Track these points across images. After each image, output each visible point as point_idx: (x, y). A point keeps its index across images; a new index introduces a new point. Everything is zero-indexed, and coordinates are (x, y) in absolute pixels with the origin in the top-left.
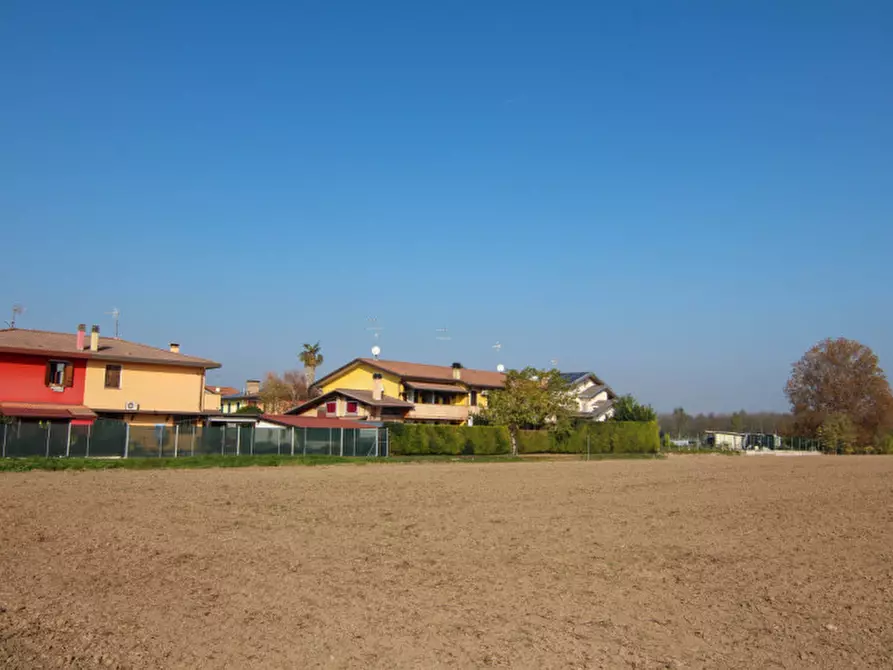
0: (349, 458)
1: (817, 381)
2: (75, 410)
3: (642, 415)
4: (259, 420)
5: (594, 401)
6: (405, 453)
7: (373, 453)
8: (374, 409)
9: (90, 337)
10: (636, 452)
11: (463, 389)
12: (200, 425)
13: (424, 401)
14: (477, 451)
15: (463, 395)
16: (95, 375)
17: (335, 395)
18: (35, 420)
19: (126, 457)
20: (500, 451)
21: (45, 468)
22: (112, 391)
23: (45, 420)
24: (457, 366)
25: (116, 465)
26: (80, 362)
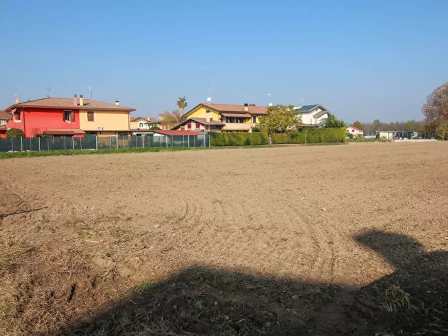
0: (191, 148)
1: (440, 104)
2: (76, 131)
3: (338, 125)
4: (155, 132)
5: (320, 118)
6: (218, 145)
7: (203, 145)
8: (207, 126)
9: (79, 99)
10: (332, 142)
11: (249, 116)
12: (129, 136)
13: (231, 122)
14: (252, 143)
15: (249, 118)
16: (83, 116)
17: (191, 121)
18: (59, 136)
19: (97, 149)
20: (263, 143)
21: (64, 154)
22: (91, 123)
23: (63, 135)
24: (246, 105)
25: (92, 153)
26: (77, 111)
